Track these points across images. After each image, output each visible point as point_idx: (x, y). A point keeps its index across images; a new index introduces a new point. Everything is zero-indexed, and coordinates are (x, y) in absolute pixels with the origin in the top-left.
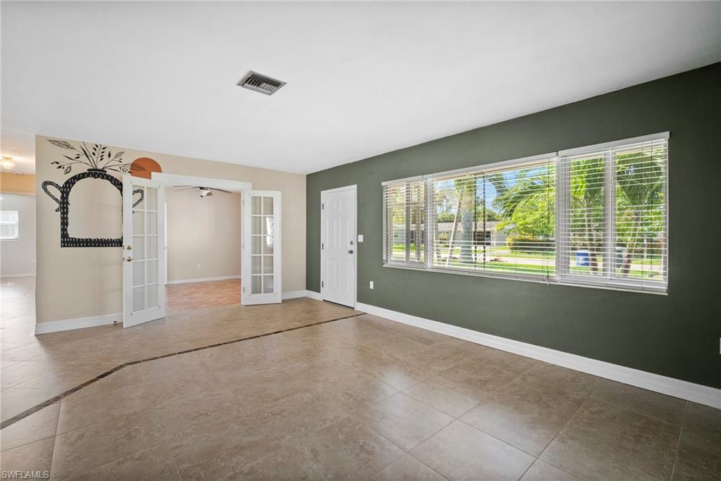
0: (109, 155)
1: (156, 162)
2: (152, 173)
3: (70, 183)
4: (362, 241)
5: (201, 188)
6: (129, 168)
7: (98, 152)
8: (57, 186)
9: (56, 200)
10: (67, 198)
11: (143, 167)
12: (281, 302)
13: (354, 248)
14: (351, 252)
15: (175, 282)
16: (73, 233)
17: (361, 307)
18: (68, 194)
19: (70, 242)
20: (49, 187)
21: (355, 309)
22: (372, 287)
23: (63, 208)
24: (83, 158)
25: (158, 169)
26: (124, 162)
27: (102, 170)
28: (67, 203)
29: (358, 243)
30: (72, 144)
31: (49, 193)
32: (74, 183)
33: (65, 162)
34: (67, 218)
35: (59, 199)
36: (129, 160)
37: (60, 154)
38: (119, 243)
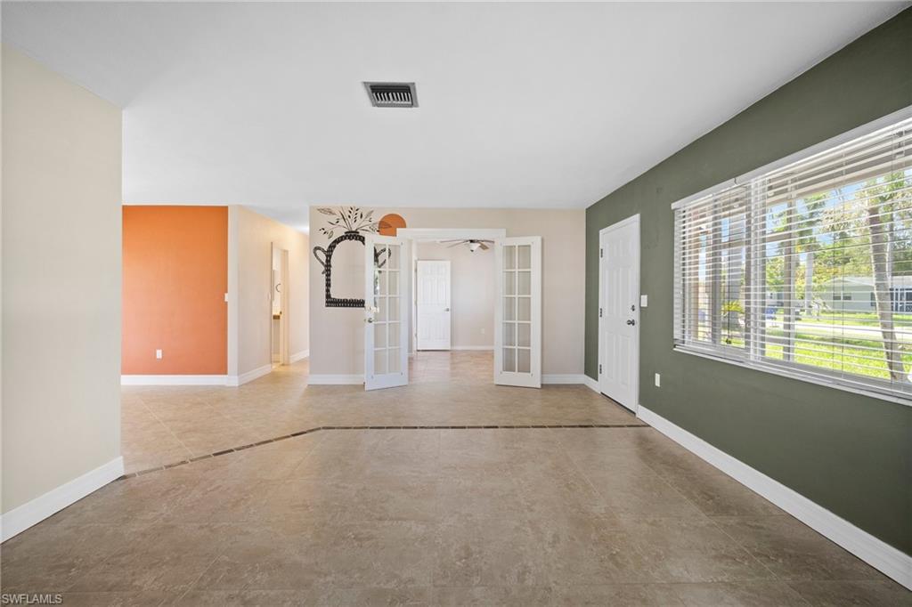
0: (361, 216)
1: (402, 219)
2: (398, 229)
3: (332, 247)
4: (646, 306)
5: (472, 241)
6: (377, 227)
7: (353, 216)
8: (323, 251)
9: (322, 263)
10: (329, 261)
11: (390, 224)
12: (539, 386)
13: (635, 316)
14: (632, 323)
15: (459, 348)
16: (334, 295)
17: (645, 415)
18: (330, 256)
19: (332, 302)
20: (318, 252)
21: (637, 416)
22: (658, 384)
23: (327, 271)
24: (342, 221)
25: (403, 224)
26: (374, 221)
27: (356, 232)
28: (330, 266)
29: (641, 307)
30: (334, 210)
31: (317, 258)
32: (334, 247)
33: (328, 228)
34: (330, 280)
35: (324, 261)
36: (377, 218)
37: (324, 220)
38: (360, 303)
